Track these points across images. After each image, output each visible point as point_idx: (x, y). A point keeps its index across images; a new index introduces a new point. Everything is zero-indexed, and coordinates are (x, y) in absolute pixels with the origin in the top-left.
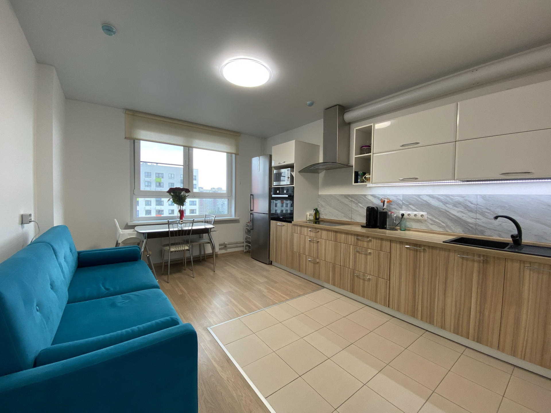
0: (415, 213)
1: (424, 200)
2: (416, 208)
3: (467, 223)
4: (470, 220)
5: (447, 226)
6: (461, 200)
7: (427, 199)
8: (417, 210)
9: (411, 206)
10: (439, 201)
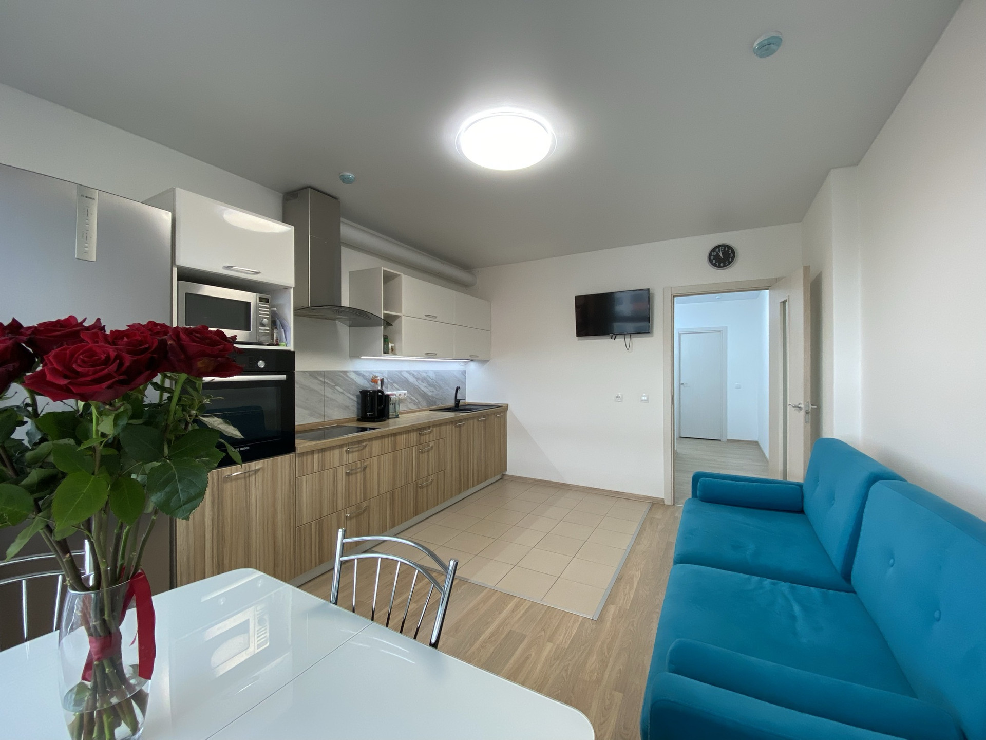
0: (399, 392)
1: (404, 377)
2: (399, 387)
3: (428, 396)
4: (430, 394)
5: (419, 402)
6: (424, 374)
7: (406, 375)
8: (400, 388)
9: (395, 385)
10: (414, 377)
